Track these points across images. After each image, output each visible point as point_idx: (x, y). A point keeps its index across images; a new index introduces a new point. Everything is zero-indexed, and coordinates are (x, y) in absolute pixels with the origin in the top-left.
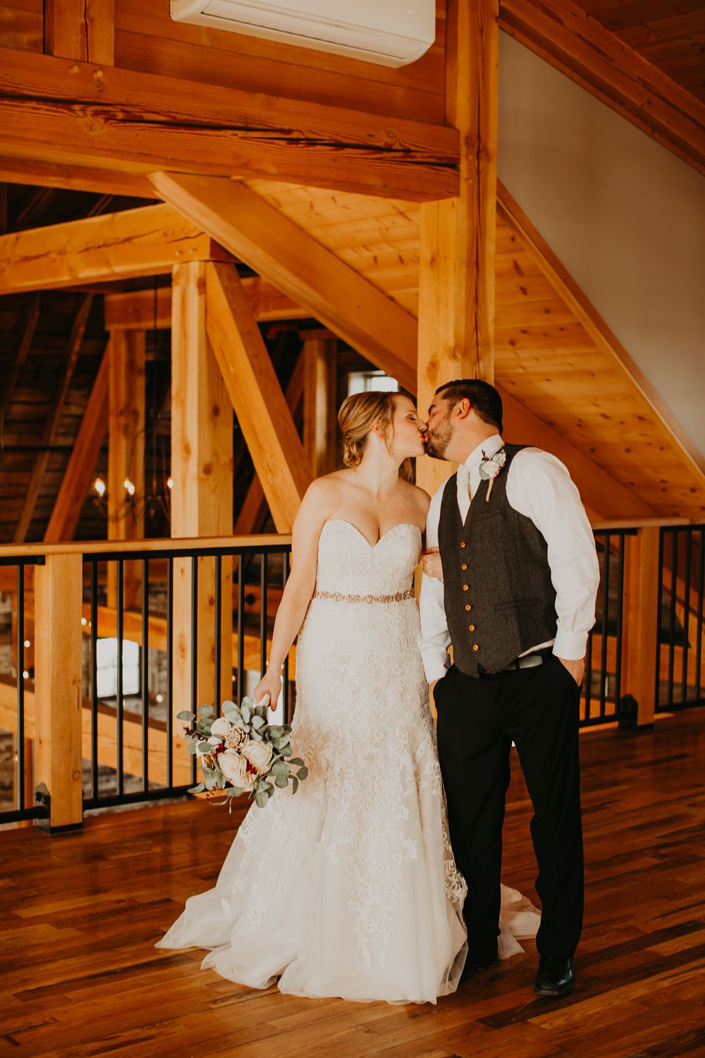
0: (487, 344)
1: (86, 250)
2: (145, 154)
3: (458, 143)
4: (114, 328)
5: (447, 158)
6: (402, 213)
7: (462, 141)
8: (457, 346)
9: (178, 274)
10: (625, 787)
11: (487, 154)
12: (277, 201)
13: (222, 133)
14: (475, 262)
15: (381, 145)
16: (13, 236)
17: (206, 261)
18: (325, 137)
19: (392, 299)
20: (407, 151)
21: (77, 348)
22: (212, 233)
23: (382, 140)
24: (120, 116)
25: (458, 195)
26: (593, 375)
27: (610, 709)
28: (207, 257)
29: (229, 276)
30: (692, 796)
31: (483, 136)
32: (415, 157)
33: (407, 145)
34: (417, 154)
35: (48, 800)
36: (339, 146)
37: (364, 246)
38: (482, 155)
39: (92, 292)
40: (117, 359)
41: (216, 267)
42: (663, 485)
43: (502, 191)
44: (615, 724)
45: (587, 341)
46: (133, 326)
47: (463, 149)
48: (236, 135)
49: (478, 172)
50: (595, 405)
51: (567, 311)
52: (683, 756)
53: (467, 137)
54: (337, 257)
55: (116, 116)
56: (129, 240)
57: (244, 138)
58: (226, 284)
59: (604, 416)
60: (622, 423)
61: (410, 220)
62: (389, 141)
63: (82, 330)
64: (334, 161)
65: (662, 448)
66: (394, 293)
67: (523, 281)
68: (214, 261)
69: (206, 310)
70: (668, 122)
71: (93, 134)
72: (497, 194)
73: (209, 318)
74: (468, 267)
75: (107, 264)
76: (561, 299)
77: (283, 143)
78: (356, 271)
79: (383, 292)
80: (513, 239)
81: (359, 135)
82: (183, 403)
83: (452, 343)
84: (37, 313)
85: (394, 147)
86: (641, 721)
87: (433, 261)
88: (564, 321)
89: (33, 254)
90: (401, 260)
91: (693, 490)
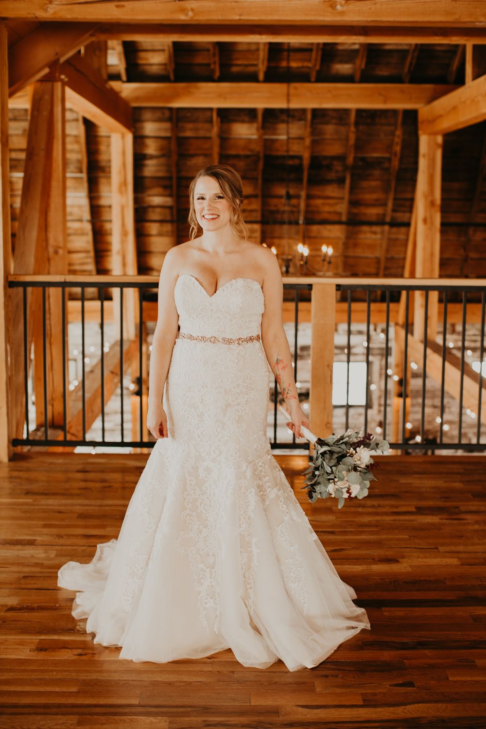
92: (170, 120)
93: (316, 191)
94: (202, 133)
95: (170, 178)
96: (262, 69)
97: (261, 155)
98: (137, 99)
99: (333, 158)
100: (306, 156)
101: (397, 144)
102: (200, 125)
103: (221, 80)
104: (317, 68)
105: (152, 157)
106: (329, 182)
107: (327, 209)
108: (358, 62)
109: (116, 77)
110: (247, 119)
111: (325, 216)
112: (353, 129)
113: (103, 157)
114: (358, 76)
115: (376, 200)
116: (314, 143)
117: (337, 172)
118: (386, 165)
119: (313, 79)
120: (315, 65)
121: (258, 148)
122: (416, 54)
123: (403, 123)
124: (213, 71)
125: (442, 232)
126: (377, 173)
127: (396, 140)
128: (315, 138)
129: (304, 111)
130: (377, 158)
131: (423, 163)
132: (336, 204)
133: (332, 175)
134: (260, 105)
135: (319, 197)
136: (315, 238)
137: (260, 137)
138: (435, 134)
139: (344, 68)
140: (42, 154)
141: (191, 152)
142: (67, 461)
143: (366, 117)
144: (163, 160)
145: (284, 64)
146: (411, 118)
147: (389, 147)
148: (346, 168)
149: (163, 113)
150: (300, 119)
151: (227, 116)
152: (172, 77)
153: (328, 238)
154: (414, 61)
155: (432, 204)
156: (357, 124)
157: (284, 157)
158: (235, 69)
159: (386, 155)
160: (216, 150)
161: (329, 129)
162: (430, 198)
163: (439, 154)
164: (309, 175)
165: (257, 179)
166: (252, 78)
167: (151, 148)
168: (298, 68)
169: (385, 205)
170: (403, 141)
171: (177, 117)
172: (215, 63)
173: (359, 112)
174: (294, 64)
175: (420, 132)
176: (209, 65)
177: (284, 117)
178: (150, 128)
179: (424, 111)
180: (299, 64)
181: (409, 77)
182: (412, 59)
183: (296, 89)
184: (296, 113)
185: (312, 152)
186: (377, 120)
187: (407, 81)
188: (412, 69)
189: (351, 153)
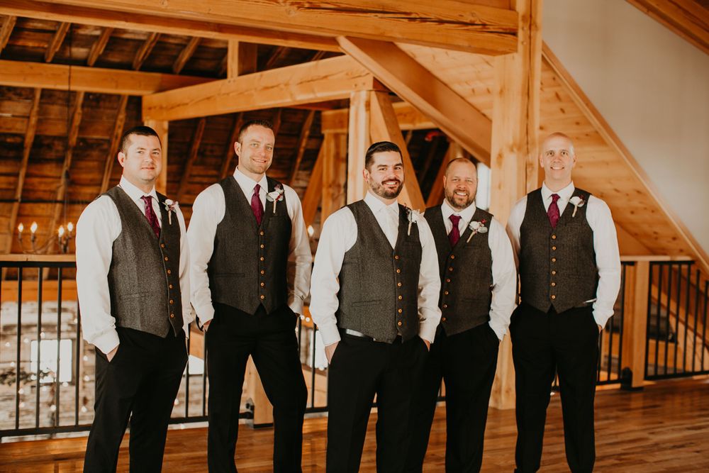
0: (533, 143)
1: (301, 83)
2: (321, 28)
3: (517, 20)
4: (327, 132)
5: (510, 29)
6: (488, 63)
7: (520, 18)
8: (514, 144)
9: (354, 98)
10: (612, 421)
11: (536, 26)
12: (413, 54)
13: (369, 15)
14: (528, 93)
15: (468, 21)
16: (258, 74)
17: (371, 91)
18: (432, 17)
19: (484, 115)
20: (484, 25)
21: (304, 144)
22: (374, 73)
23: (468, 19)
24: (307, 5)
25: (516, 51)
26: (607, 164)
27: (614, 376)
28: (371, 88)
29: (385, 100)
30: (653, 428)
31: (533, 15)
32: (488, 28)
33: (485, 22)
34: (491, 27)
35: (253, 408)
36: (441, 22)
37: (466, 83)
38: (533, 27)
39: (314, 109)
40: (329, 151)
41: (377, 94)
42: (655, 235)
43: (545, 48)
44: (618, 386)
45: (602, 142)
46: (339, 131)
47: (521, 24)
48: (376, 16)
49: (530, 37)
50: (610, 183)
51: (589, 123)
52: (655, 406)
53: (524, 17)
54: (451, 89)
55: (303, 5)
56: (326, 77)
57: (381, 18)
58: (383, 104)
59: (616, 190)
60: (627, 195)
61: (493, 67)
62: (473, 19)
63: (307, 133)
64: (438, 31)
65: (653, 212)
66: (486, 112)
67: (562, 105)
68: (376, 91)
69: (370, 120)
70: (657, 5)
71: (292, 16)
72: (543, 50)
73: (372, 126)
74: (522, 95)
75: (313, 91)
76: (584, 117)
77: (406, 20)
78: (462, 98)
79: (479, 111)
80: (554, 79)
81: (454, 16)
82: (355, 177)
83: (511, 142)
84: (279, 122)
85: (476, 23)
86: (635, 384)
87: (501, 92)
88: (588, 130)
89: (270, 85)
90: (488, 91)
91: (674, 239)
93: (34, 171)
99: (55, 138)
100: (30, 134)
101: (119, 127)
104: (57, 50)
106: (48, 161)
107: (43, 187)
108: (94, 47)
111: (40, 195)
112: (79, 110)
114: (93, 59)
115: (92, 180)
116: (39, 122)
117: (57, 151)
118: (105, 147)
119: (49, 60)
120: (55, 47)
122: (153, 45)
123: (127, 108)
126: (95, 153)
127: (119, 123)
128: (41, 117)
129: (32, 90)
130: (97, 140)
132: (52, 183)
133: (53, 154)
135: (36, 176)
136: (28, 216)
138: (163, 120)
139: (79, 52)
143: (93, 100)
145: (21, 43)
146: (136, 102)
147: (111, 130)
148: (66, 148)
150: (26, 99)
153: (40, 216)
154: (149, 51)
156: (83, 106)
157: (5, 134)
159: (107, 137)
161: (55, 110)
163: (165, 138)
164: (31, 154)
168: (33, 47)
169: (100, 185)
170: (125, 124)
173: (87, 94)
174: (30, 44)
175: (146, 117)
177: (11, 95)
179: (151, 98)
180: (36, 45)
181: (140, 65)
182: (148, 49)
183: (31, 68)
184: (23, 93)
185: (36, 131)
186: (102, 104)
187: (138, 68)
188: (145, 58)
189: (74, 133)
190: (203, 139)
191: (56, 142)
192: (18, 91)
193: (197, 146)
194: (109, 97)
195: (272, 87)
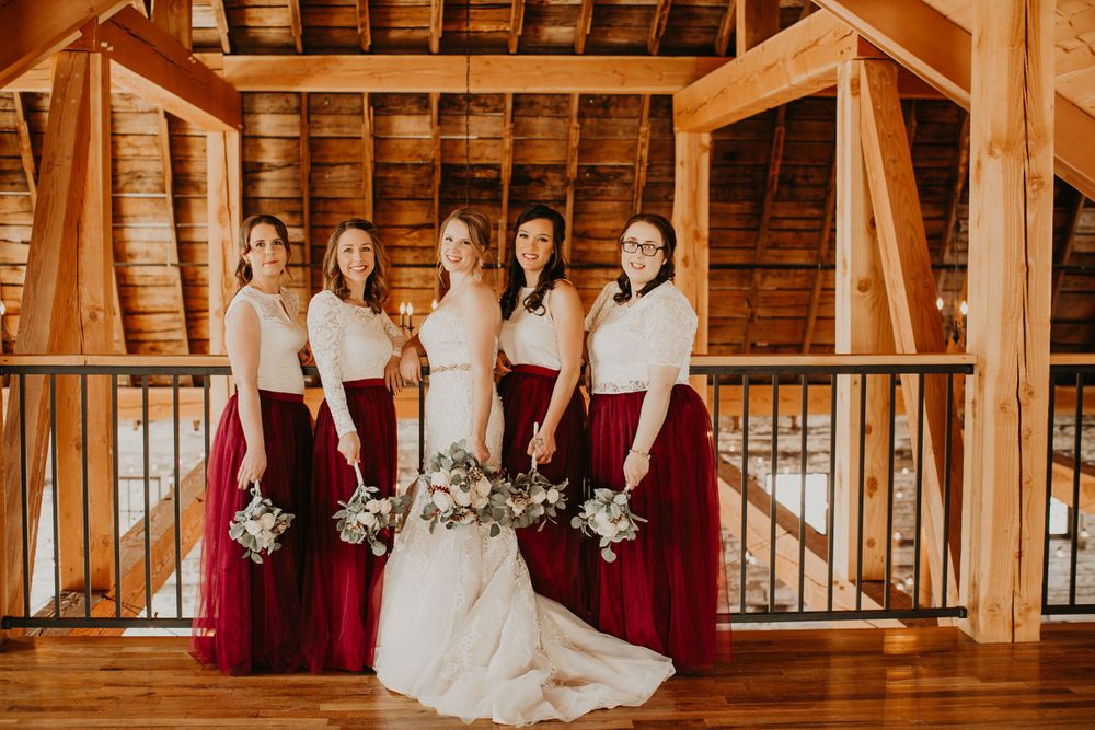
1: (796, 55)
17: (857, 60)
22: (857, 29)
28: (855, 55)
29: (881, 74)
41: (865, 65)
56: (816, 43)
68: (863, 59)
75: (805, 69)
89: (771, 63)
92: (298, 110)
94: (346, 131)
95: (300, 199)
96: (435, 34)
97: (438, 163)
98: (246, 79)
99: (547, 168)
100: (506, 164)
101: (643, 146)
102: (345, 119)
103: (373, 51)
104: (520, 32)
105: (271, 168)
108: (580, 23)
109: (214, 47)
110: (415, 110)
112: (575, 123)
113: (195, 168)
114: (581, 46)
115: (615, 231)
116: (517, 145)
117: (553, 188)
119: (513, 50)
120: (516, 29)
121: (432, 153)
122: (666, 12)
123: (651, 115)
124: (362, 36)
125: (711, 279)
126: (614, 189)
127: (641, 140)
128: (519, 138)
129: (502, 96)
130: (613, 167)
131: (681, 175)
133: (546, 194)
134: (435, 89)
137: (436, 137)
138: (699, 130)
139: (558, 33)
140: (68, 163)
141: (331, 160)
142: (90, 651)
143: (596, 107)
144: (288, 172)
145: (472, 26)
146: (662, 106)
147: (631, 151)
148: (567, 182)
149: (287, 101)
150: (495, 111)
151: (383, 104)
152: (299, 47)
154: (664, 22)
155: (697, 236)
156: (581, 116)
157: (472, 167)
158: (394, 35)
159: (630, 164)
160: (369, 156)
161: (541, 124)
162: (692, 228)
163: (705, 159)
164: (511, 193)
165: (433, 200)
166: (422, 48)
167: (270, 154)
170: (652, 141)
171: (309, 107)
172: (363, 25)
173: (584, 98)
174: (484, 27)
175: (676, 129)
176: (355, 28)
177: (471, 106)
178: (268, 123)
179: (682, 97)
180: (494, 28)
181: (657, 47)
182: (660, 19)
183: (488, 63)
184: (489, 101)
185: (514, 160)
186: (612, 111)
187: (655, 52)
188: (661, 34)
189: (573, 160)
190: (784, 158)
191: (550, 175)
192: (482, 100)
193: (775, 172)
194: (623, 99)
195: (771, 67)
